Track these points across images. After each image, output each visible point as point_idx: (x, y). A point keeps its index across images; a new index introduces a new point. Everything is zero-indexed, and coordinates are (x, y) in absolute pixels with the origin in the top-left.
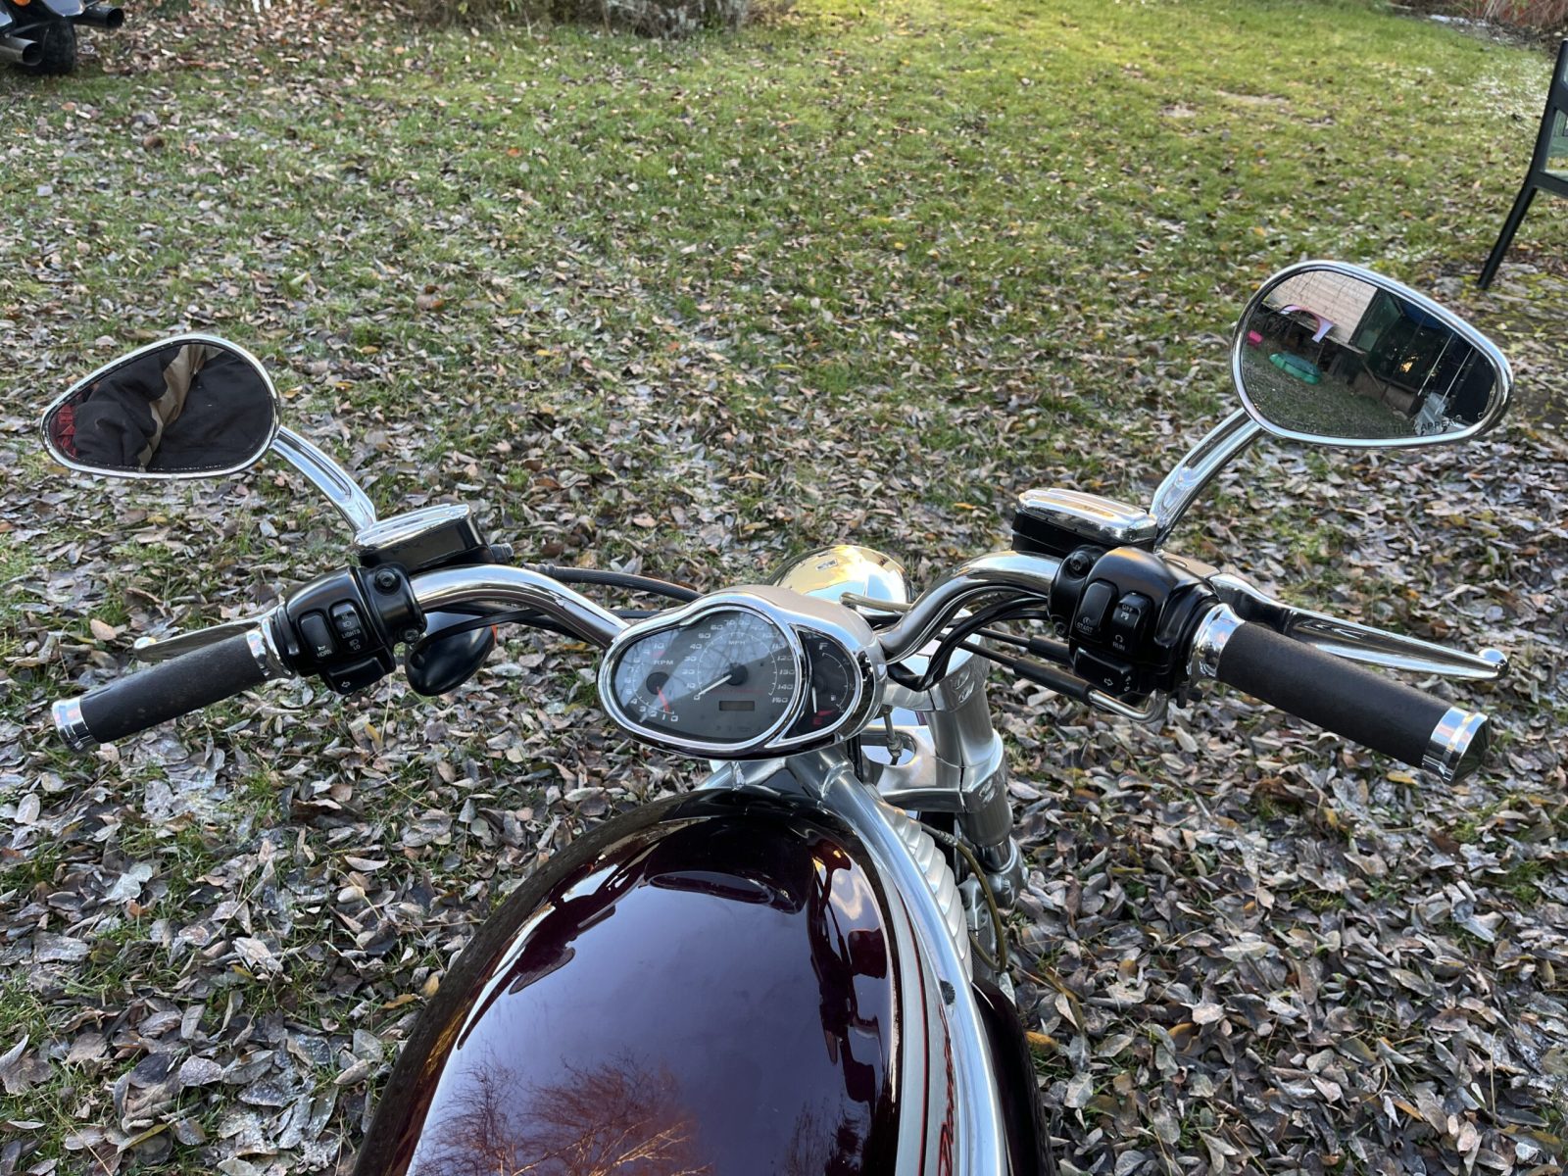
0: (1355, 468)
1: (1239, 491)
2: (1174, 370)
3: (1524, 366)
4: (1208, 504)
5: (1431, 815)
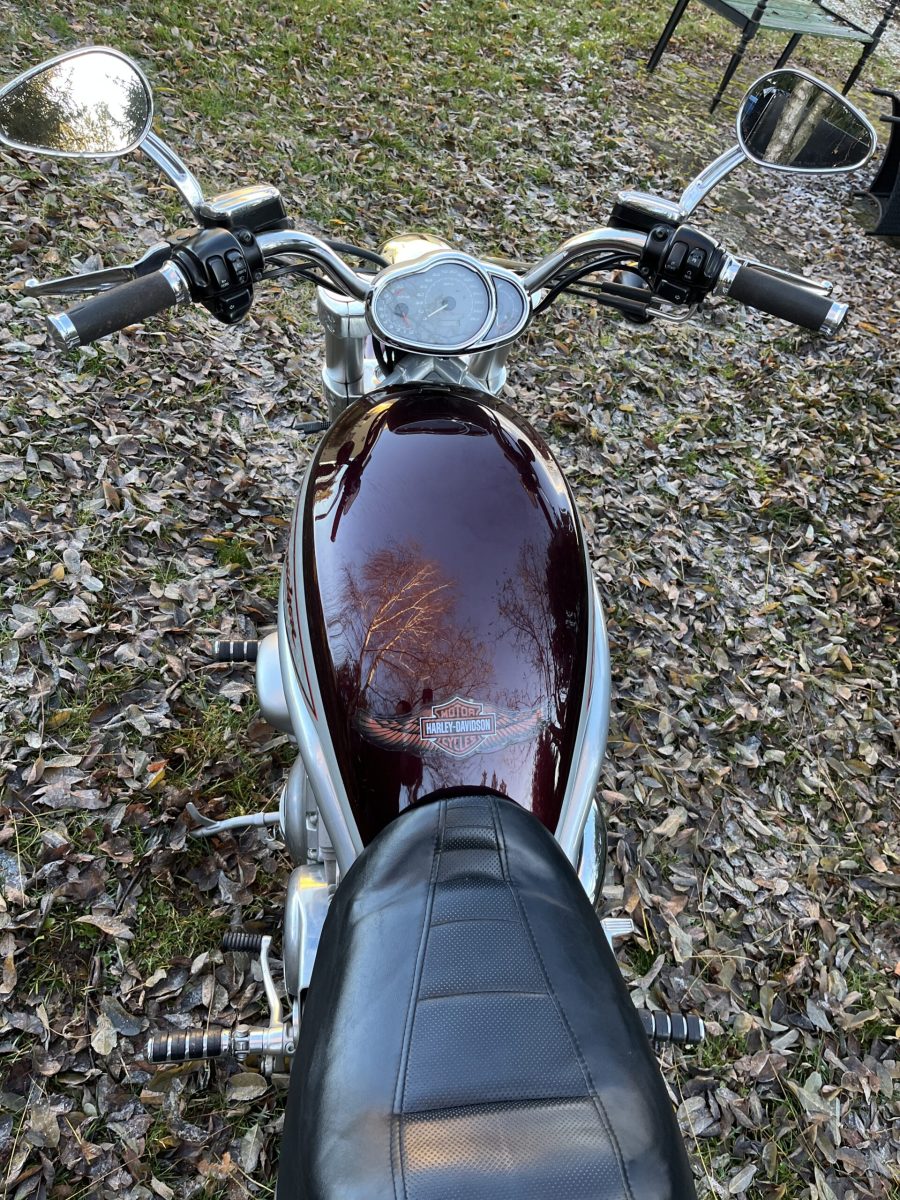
0: (584, 205)
1: (517, 218)
2: (462, 119)
3: (678, 134)
4: (499, 227)
5: (642, 429)
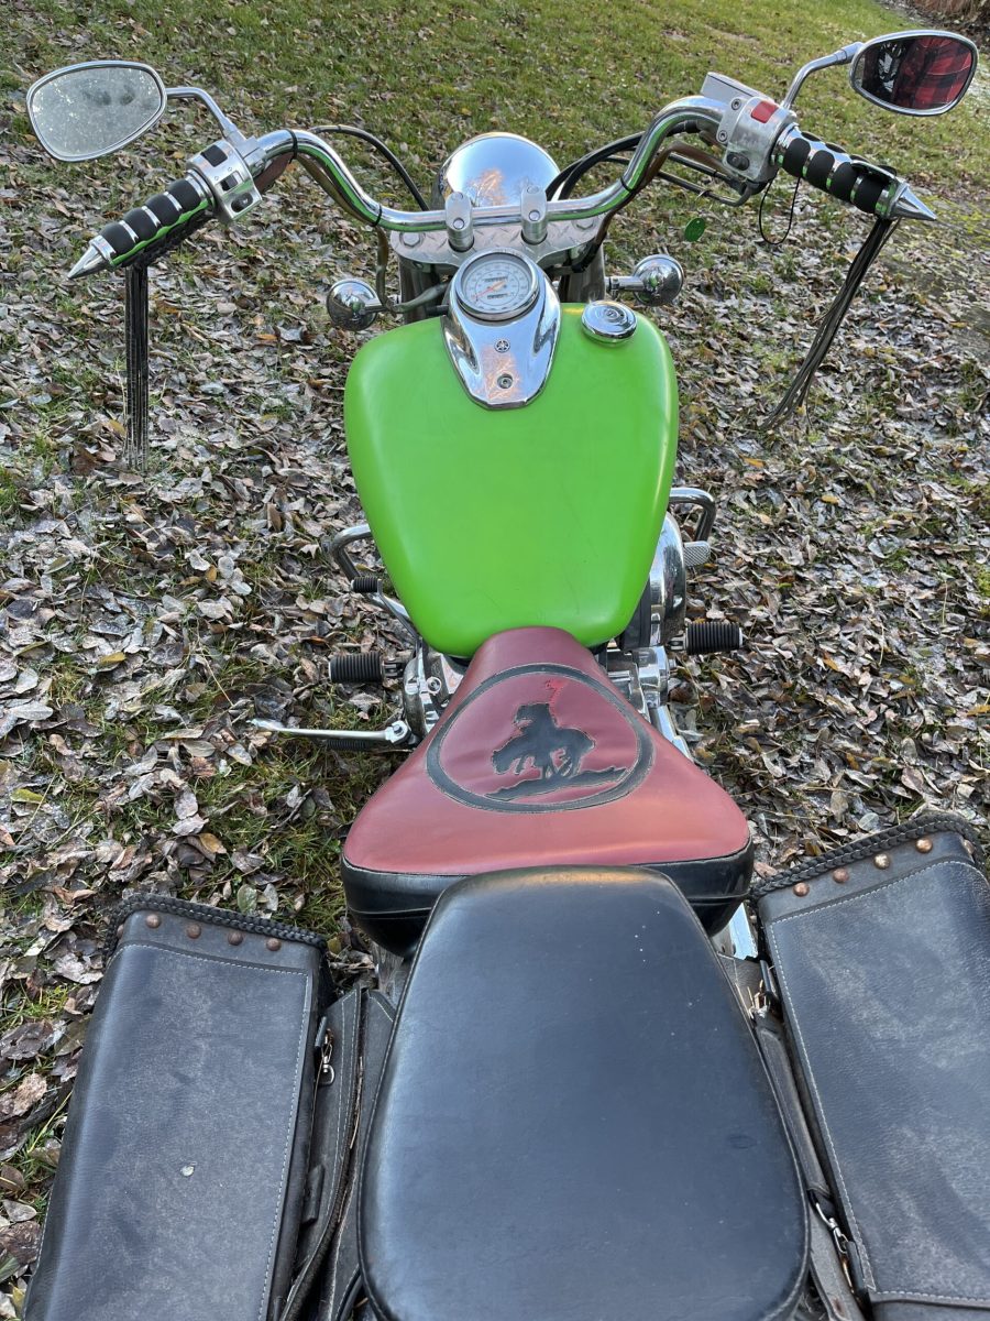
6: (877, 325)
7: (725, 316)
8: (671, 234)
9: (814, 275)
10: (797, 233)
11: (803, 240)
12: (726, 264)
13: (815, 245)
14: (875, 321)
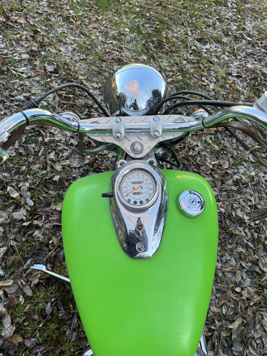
6: (255, 57)
7: (206, 53)
8: (188, 15)
9: (235, 34)
10: (229, 15)
11: (232, 19)
12: (206, 28)
13: (235, 21)
14: (254, 55)
